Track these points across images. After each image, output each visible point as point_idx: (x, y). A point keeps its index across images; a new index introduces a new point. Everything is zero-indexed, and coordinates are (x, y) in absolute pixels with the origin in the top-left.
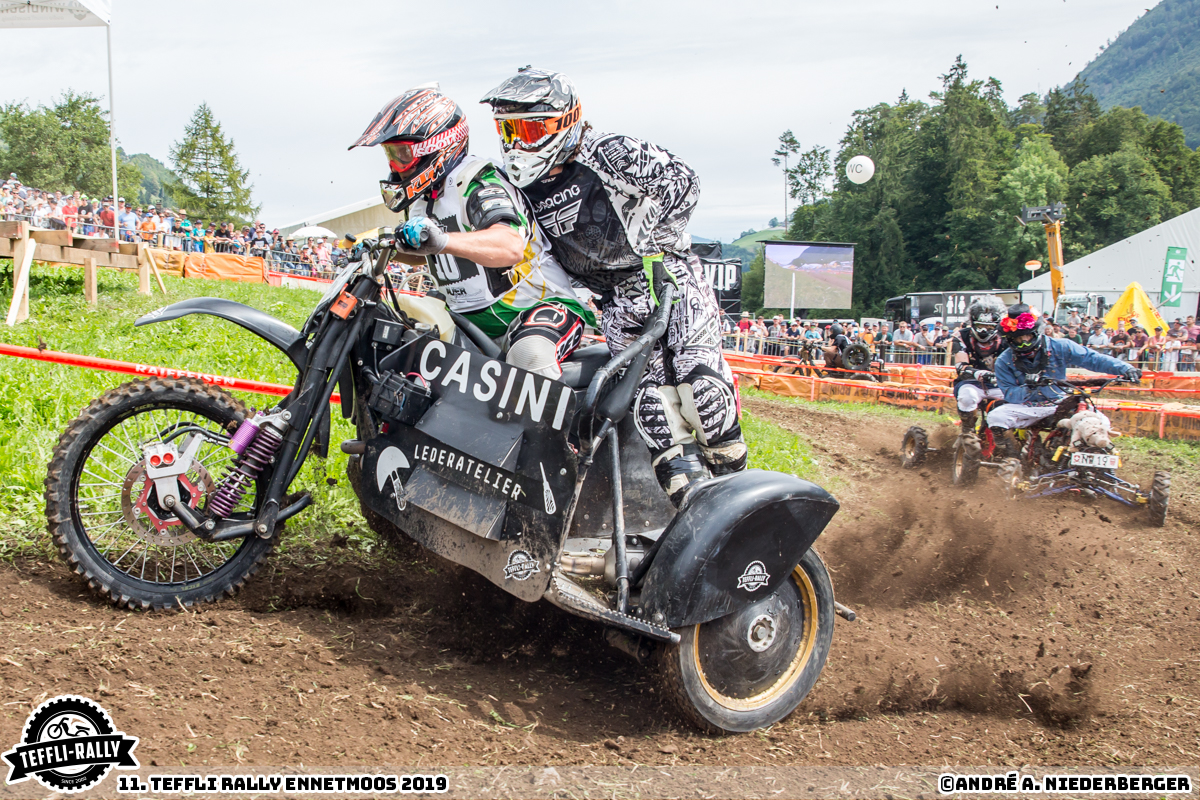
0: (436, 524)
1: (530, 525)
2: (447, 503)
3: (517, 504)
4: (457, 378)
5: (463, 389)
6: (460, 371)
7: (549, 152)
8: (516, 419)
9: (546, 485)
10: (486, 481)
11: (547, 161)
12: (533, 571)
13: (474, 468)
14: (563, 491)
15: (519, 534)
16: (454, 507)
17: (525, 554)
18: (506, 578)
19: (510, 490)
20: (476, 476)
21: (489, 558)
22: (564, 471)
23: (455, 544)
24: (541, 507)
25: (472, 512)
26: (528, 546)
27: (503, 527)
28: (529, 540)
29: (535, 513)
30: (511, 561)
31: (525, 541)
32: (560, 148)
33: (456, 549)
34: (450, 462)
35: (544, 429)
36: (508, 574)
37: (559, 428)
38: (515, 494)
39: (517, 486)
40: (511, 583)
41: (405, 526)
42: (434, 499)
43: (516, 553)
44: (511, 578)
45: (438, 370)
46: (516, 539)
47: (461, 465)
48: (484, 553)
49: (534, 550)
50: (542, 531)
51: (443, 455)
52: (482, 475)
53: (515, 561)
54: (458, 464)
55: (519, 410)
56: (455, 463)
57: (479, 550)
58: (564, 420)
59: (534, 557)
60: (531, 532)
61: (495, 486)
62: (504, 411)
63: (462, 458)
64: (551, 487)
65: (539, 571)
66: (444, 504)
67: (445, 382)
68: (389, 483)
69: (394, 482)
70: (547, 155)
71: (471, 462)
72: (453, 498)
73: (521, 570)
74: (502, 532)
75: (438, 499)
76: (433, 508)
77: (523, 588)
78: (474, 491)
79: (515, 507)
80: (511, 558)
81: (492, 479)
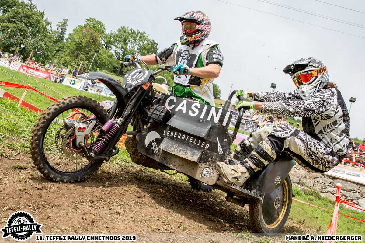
0: (172, 158)
1: (212, 158)
2: (178, 150)
3: (207, 151)
4: (182, 108)
5: (184, 112)
6: (183, 106)
7: (316, 83)
8: (208, 122)
9: (219, 145)
10: (194, 143)
11: (316, 87)
12: (212, 174)
13: (189, 138)
14: (225, 147)
15: (207, 161)
16: (181, 151)
17: (209, 168)
18: (201, 176)
19: (205, 146)
20: (190, 141)
21: (194, 170)
22: (226, 140)
23: (179, 165)
24: (217, 152)
25: (189, 153)
26: (210, 165)
27: (201, 158)
28: (211, 163)
29: (214, 154)
30: (203, 171)
31: (209, 164)
32: (320, 81)
33: (180, 166)
34: (179, 136)
35: (219, 125)
36: (202, 175)
37: (225, 125)
38: (207, 147)
39: (207, 144)
40: (202, 178)
41: (157, 159)
42: (173, 149)
43: (205, 168)
44: (203, 177)
45: (173, 106)
46: (206, 163)
47: (184, 138)
48: (191, 168)
49: (213, 167)
50: (217, 160)
51: (176, 134)
52: (193, 141)
53: (205, 170)
54: (183, 137)
55: (209, 119)
56: (181, 137)
57: (189, 167)
58: (227, 122)
59: (212, 169)
60: (212, 161)
61: (198, 144)
62: (203, 119)
63: (184, 135)
64: (221, 145)
65: (214, 174)
66: (177, 150)
67: (177, 110)
68: (150, 144)
69: (153, 144)
70: (315, 85)
71: (188, 136)
72: (180, 148)
73: (207, 173)
74: (200, 160)
75: (175, 149)
76: (173, 152)
77: (208, 180)
78: (190, 146)
79: (206, 152)
80: (203, 170)
81: (197, 142)
